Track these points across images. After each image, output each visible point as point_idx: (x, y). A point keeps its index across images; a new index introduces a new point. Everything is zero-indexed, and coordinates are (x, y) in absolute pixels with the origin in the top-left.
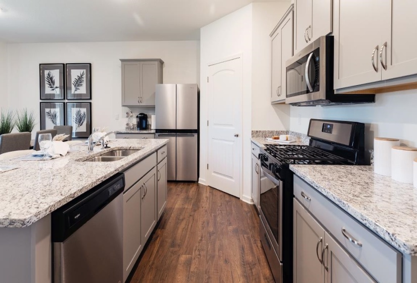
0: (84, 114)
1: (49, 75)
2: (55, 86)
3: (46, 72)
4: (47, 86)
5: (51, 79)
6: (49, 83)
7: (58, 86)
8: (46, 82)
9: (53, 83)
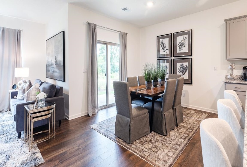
0: (186, 67)
1: (162, 42)
2: (166, 49)
3: (161, 40)
4: (161, 49)
5: (163, 44)
6: (162, 47)
7: (168, 48)
8: (160, 47)
9: (165, 47)
